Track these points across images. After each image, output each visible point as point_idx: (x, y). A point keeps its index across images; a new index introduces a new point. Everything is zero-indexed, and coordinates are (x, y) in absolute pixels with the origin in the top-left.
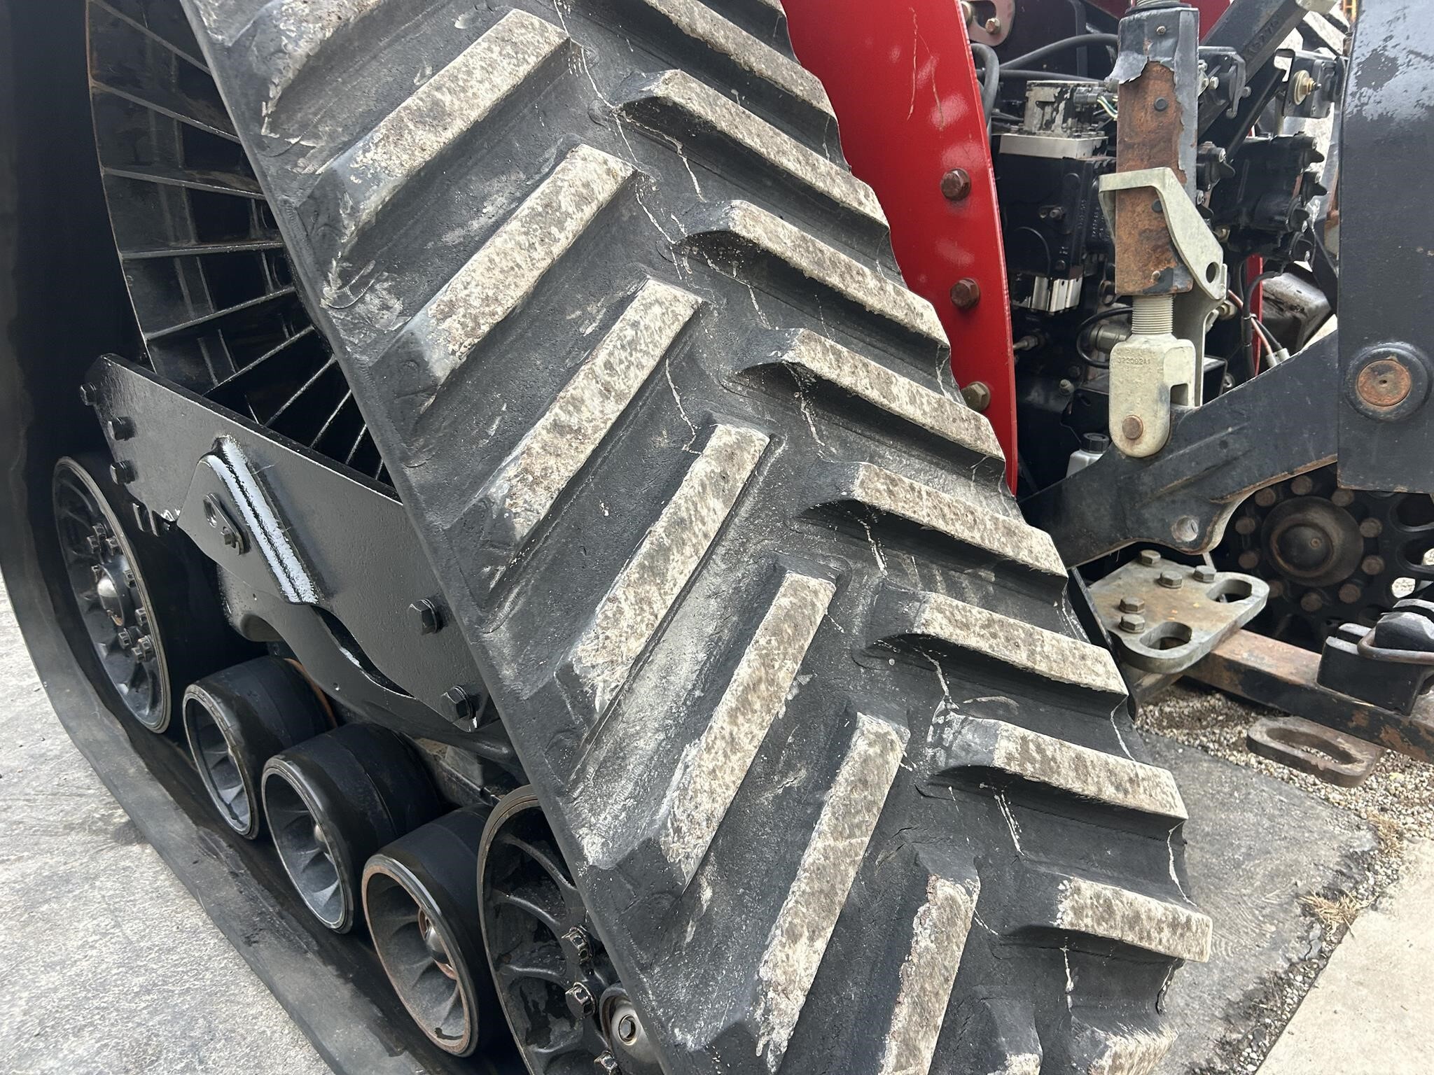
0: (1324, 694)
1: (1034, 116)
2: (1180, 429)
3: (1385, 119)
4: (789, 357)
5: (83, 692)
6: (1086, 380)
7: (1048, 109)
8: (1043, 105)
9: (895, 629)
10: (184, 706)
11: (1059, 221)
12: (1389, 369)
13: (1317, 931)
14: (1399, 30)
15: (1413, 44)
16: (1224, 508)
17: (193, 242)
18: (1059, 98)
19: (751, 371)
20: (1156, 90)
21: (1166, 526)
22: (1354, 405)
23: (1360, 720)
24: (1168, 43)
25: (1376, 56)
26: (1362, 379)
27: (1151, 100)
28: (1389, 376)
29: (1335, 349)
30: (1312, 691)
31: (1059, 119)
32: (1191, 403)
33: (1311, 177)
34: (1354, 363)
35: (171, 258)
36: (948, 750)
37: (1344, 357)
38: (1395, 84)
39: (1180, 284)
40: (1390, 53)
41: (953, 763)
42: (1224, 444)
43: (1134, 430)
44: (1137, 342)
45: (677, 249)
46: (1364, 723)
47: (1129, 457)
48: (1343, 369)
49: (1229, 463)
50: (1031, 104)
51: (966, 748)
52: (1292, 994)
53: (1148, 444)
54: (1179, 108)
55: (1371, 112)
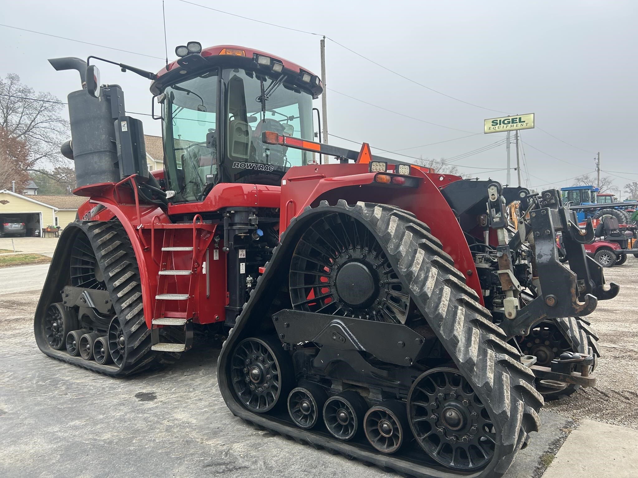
0: (553, 373)
1: (478, 261)
2: (518, 313)
3: (542, 263)
4: (463, 297)
5: (237, 405)
6: (493, 310)
7: (480, 259)
8: (479, 258)
9: (487, 339)
10: (291, 394)
11: (485, 279)
12: (551, 299)
13: (564, 433)
14: (541, 251)
15: (544, 253)
16: (529, 326)
17: (304, 285)
18: (483, 257)
19: (457, 300)
20: (505, 258)
21: (519, 332)
22: (547, 304)
23: (561, 378)
24: (506, 251)
25: (539, 254)
26: (547, 300)
27: (504, 259)
28: (551, 300)
29: (542, 297)
30: (551, 373)
31: (483, 261)
32: (519, 309)
33: (528, 271)
34: (546, 298)
35: (297, 289)
36: (498, 358)
37: (544, 298)
38: (543, 258)
39: (514, 288)
40: (541, 254)
41: (500, 360)
42: (527, 314)
43: (510, 314)
44: (508, 299)
45: (442, 282)
46: (562, 378)
47: (510, 319)
48: (544, 300)
49: (529, 318)
50: (477, 258)
51: (501, 357)
52: (561, 442)
53: (513, 316)
54: (509, 260)
55: (540, 262)
